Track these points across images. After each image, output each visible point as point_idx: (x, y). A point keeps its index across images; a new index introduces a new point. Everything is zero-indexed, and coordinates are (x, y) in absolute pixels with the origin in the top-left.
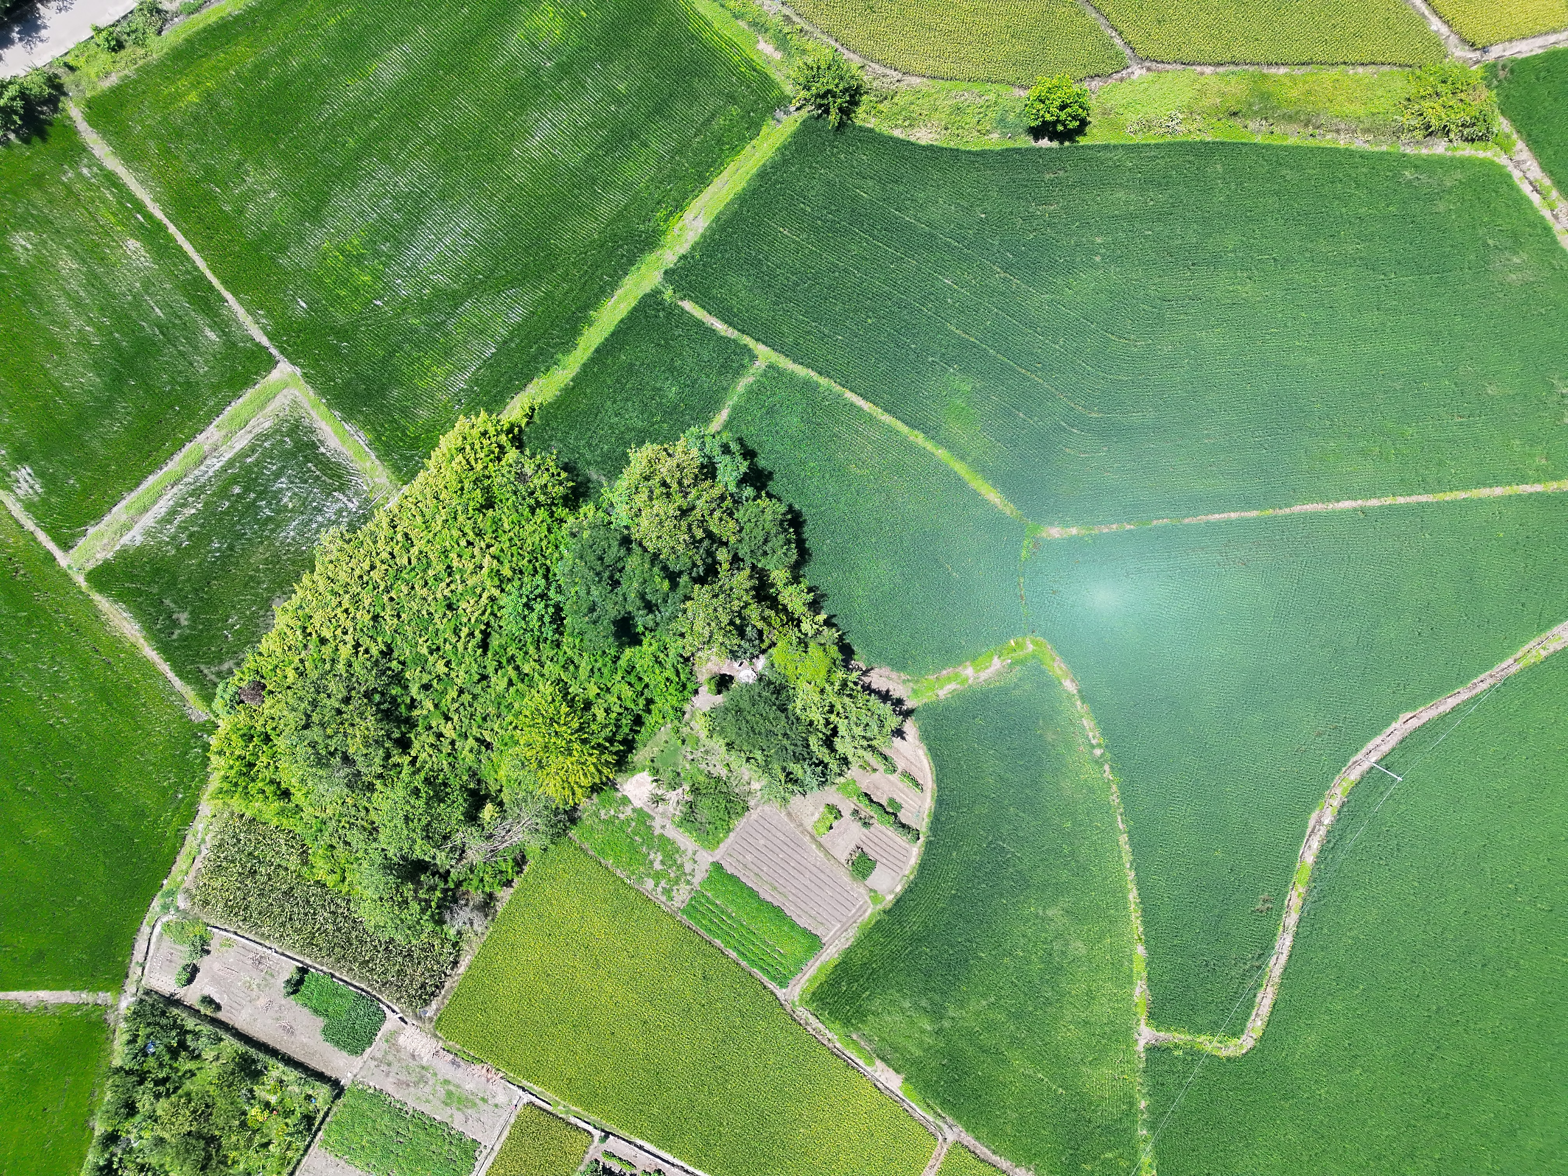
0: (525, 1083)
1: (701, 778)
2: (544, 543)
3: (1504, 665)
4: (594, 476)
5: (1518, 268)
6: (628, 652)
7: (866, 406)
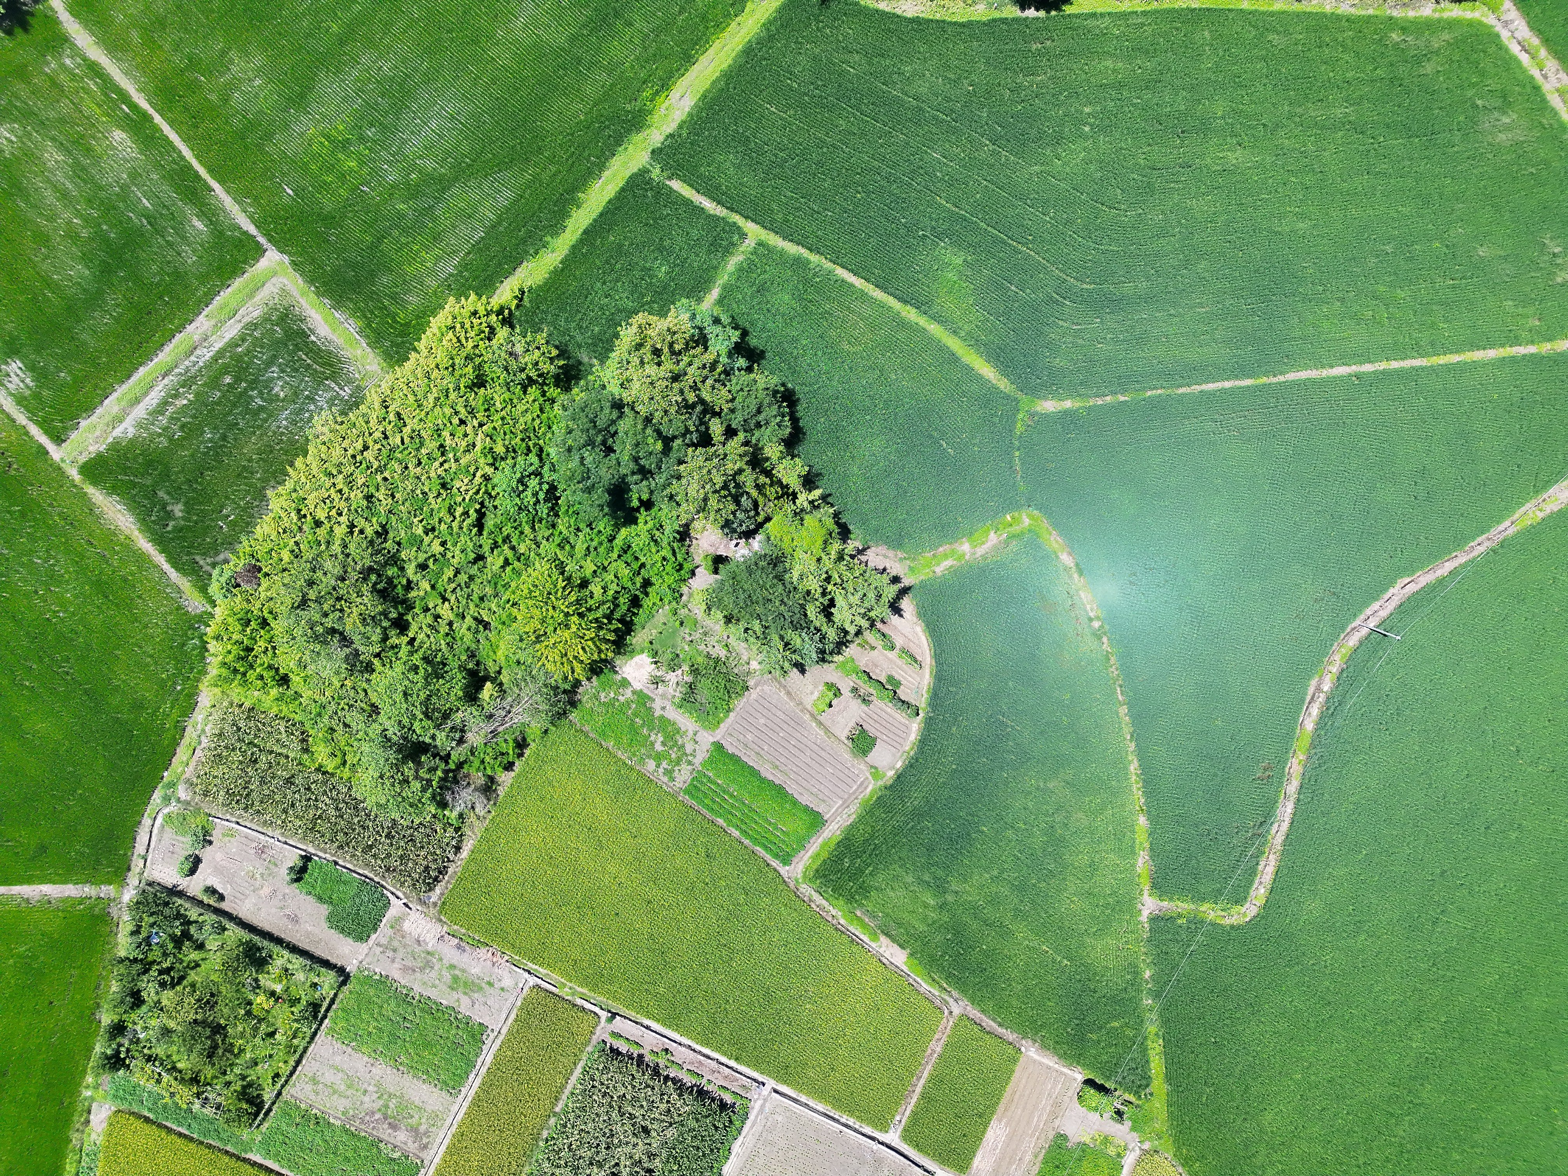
0: (531, 966)
1: (700, 660)
2: (538, 421)
3: (1501, 528)
4: (585, 360)
5: (1508, 128)
6: (624, 532)
7: (858, 282)
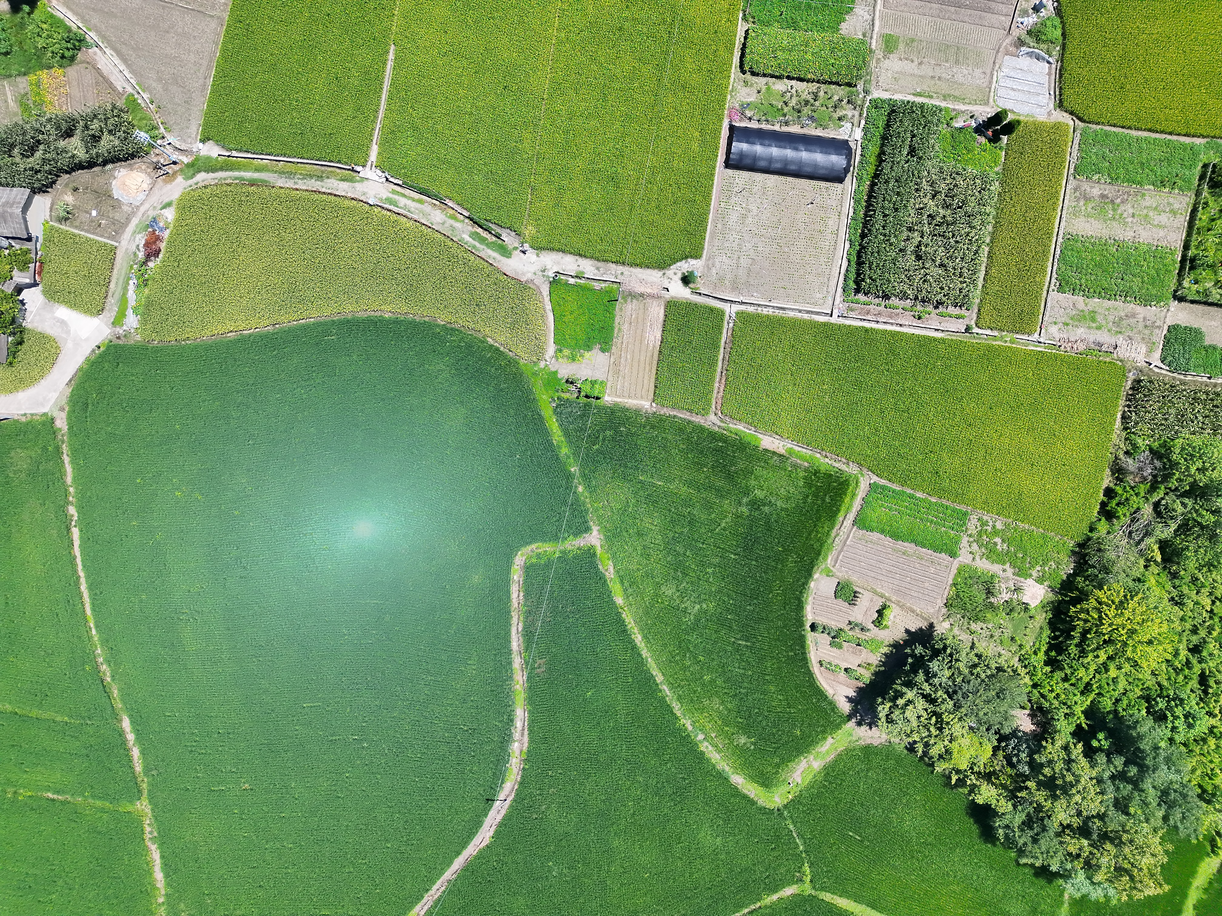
0: (1041, 348)
1: (989, 616)
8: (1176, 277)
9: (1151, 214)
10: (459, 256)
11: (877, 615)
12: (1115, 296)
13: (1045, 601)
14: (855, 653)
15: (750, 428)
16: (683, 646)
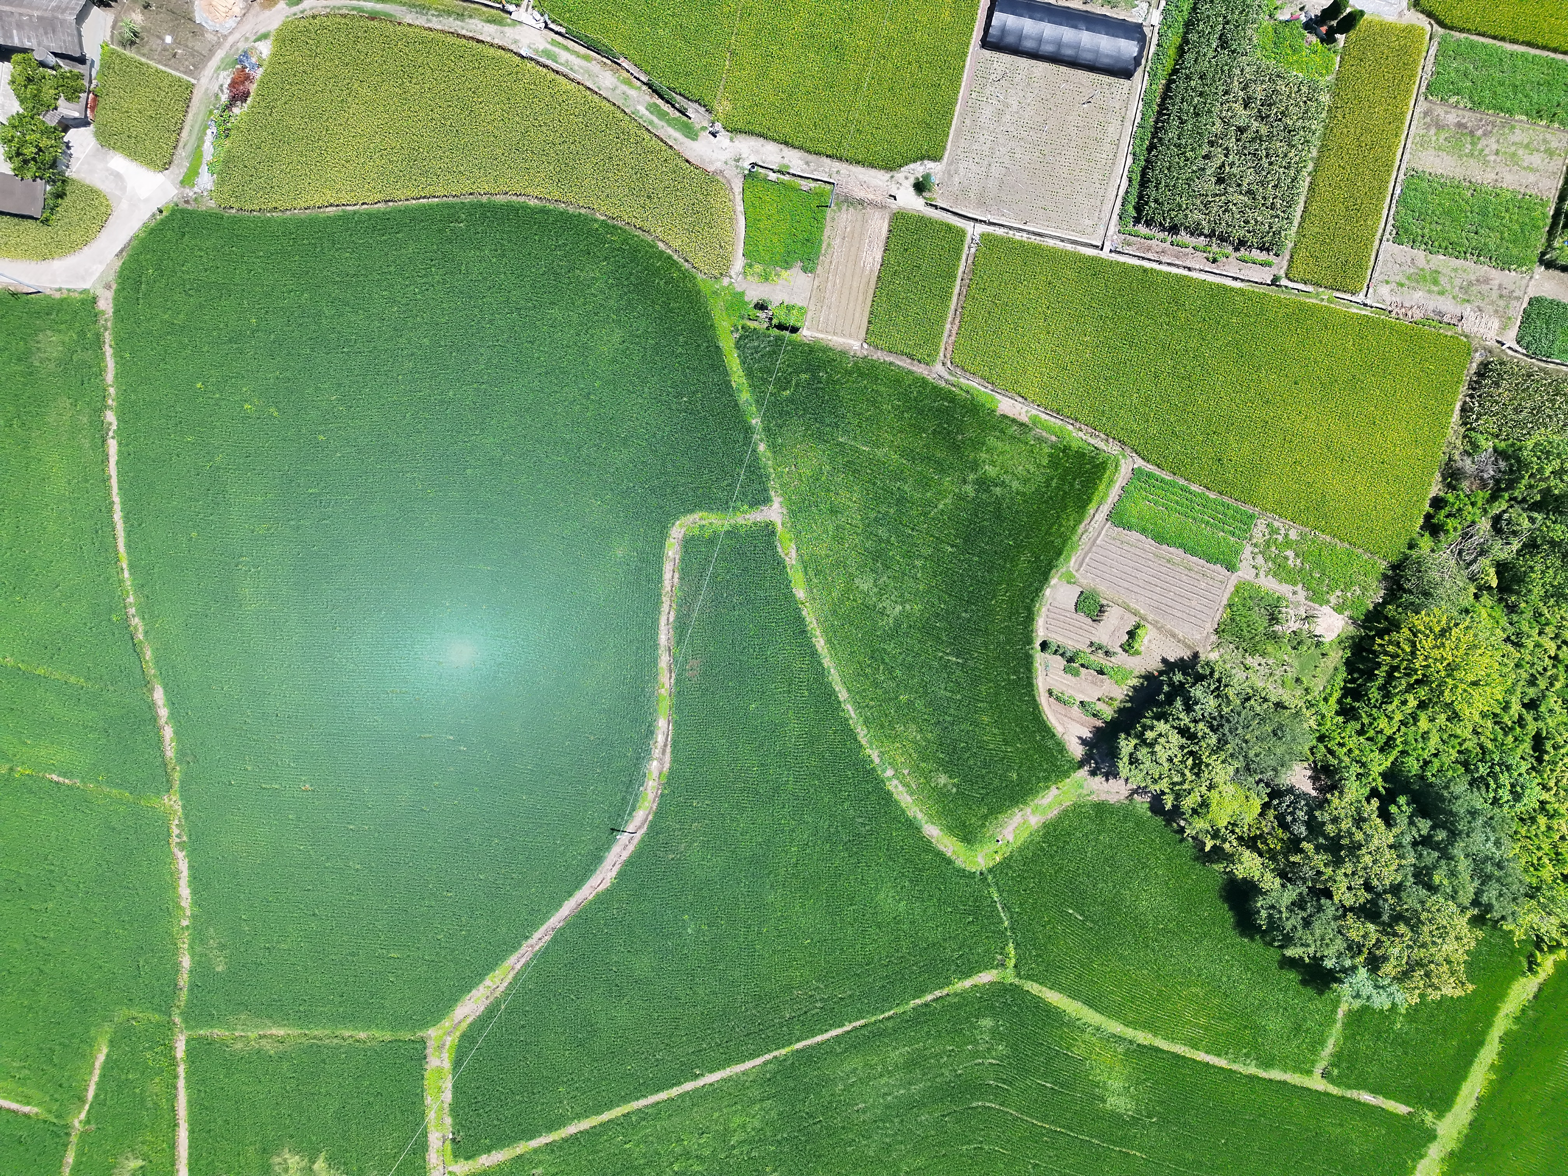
0: (1366, 312)
1: (1270, 649)
8: (1545, 235)
9: (1520, 152)
10: (631, 132)
11: (1127, 637)
12: (1465, 253)
13: (1343, 636)
14: (1095, 684)
15: (987, 384)
16: (875, 655)
